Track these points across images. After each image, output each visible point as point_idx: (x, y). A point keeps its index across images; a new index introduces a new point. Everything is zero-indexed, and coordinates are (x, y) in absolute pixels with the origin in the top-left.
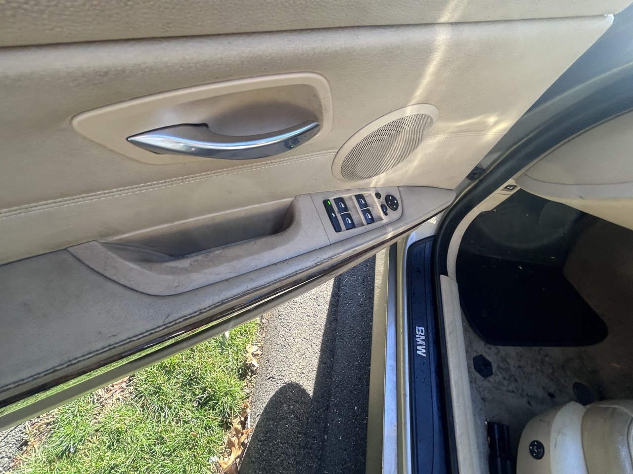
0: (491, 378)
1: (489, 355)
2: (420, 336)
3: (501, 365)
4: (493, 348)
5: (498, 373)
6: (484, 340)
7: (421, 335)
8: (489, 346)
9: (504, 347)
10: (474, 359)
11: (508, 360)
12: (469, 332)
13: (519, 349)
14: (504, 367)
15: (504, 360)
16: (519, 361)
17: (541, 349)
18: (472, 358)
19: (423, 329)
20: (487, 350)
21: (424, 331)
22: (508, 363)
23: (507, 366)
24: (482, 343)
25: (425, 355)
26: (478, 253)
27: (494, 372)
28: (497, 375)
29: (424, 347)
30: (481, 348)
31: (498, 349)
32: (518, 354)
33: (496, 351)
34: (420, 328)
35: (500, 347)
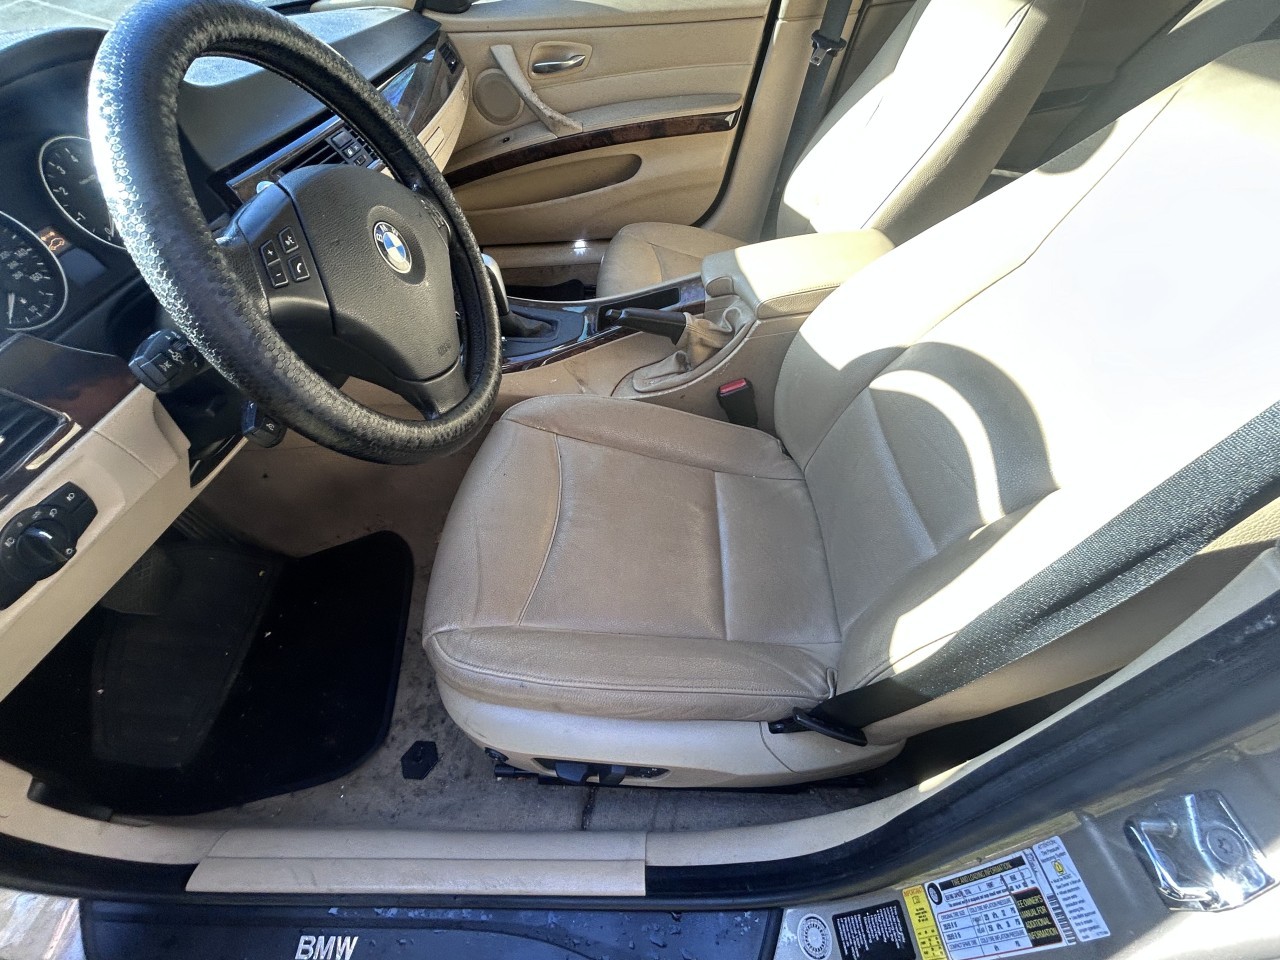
0: (441, 748)
1: (405, 742)
2: (317, 950)
3: (422, 721)
4: (395, 731)
5: (434, 731)
6: (377, 749)
7: (314, 947)
8: (389, 740)
9: (397, 707)
10: (405, 778)
11: (417, 705)
12: (358, 778)
13: (403, 679)
14: (426, 718)
15: (415, 714)
16: (420, 684)
17: (409, 639)
18: (405, 781)
19: (303, 938)
20: (397, 745)
21: (307, 938)
22: (422, 707)
23: (426, 710)
24: (383, 753)
25: (356, 939)
26: (211, 721)
27: (431, 740)
28: (436, 734)
29: (340, 938)
30: (390, 758)
31: (397, 721)
32: (410, 684)
33: (399, 727)
34: (302, 946)
35: (396, 715)
